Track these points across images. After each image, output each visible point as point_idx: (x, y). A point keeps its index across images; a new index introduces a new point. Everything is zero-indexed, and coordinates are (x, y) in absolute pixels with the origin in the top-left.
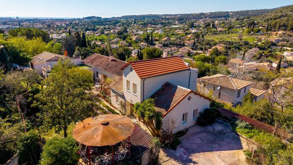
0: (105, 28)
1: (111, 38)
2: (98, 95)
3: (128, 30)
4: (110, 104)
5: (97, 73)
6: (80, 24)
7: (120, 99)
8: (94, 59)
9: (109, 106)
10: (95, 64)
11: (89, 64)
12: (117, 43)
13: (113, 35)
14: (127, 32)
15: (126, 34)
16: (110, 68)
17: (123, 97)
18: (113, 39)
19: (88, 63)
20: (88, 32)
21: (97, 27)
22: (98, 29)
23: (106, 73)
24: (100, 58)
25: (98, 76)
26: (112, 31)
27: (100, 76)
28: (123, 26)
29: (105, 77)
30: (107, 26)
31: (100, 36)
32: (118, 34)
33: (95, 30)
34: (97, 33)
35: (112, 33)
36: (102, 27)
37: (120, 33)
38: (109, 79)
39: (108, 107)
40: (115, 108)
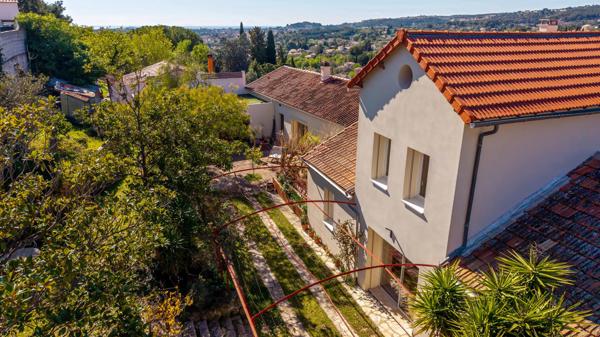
0: (325, 44)
1: (337, 62)
2: (272, 187)
3: (374, 46)
4: (305, 223)
5: (282, 116)
6: (281, 35)
7: (341, 214)
8: (279, 81)
9: (300, 229)
10: (278, 91)
11: (263, 93)
12: (348, 70)
13: (341, 57)
14: (370, 50)
15: (368, 54)
16: (318, 103)
17: (353, 207)
18: (341, 63)
19: (261, 88)
20: (293, 50)
21: (312, 41)
22: (312, 45)
23: (306, 118)
24: (294, 78)
25: (282, 127)
26: (340, 49)
27: (288, 127)
28: (363, 39)
29: (302, 129)
30: (330, 40)
31: (315, 57)
32: (352, 53)
33: (306, 48)
34: (310, 53)
35: (339, 53)
36: (321, 42)
37: (355, 52)
38: (311, 137)
39: (293, 235)
40: (319, 242)
